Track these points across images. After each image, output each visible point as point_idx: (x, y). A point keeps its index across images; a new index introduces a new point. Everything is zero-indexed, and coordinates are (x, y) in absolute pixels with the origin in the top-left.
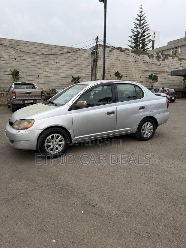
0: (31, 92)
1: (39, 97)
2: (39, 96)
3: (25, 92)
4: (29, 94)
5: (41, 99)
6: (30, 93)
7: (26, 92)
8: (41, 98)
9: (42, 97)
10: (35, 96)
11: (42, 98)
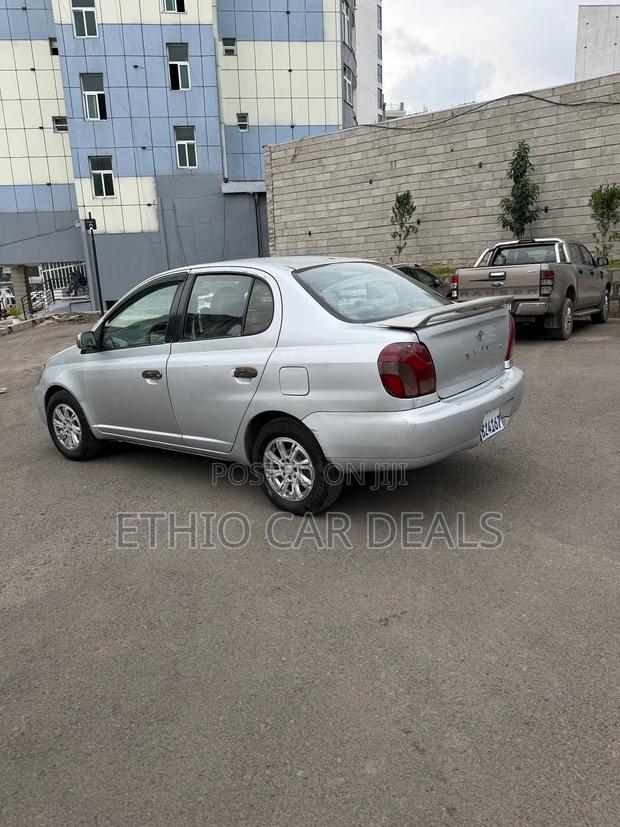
0: (505, 275)
1: (529, 292)
2: (530, 289)
3: (487, 278)
4: (495, 283)
5: (537, 300)
6: (502, 278)
7: (490, 276)
8: (537, 296)
9: (545, 292)
10: (518, 290)
11: (541, 295)
